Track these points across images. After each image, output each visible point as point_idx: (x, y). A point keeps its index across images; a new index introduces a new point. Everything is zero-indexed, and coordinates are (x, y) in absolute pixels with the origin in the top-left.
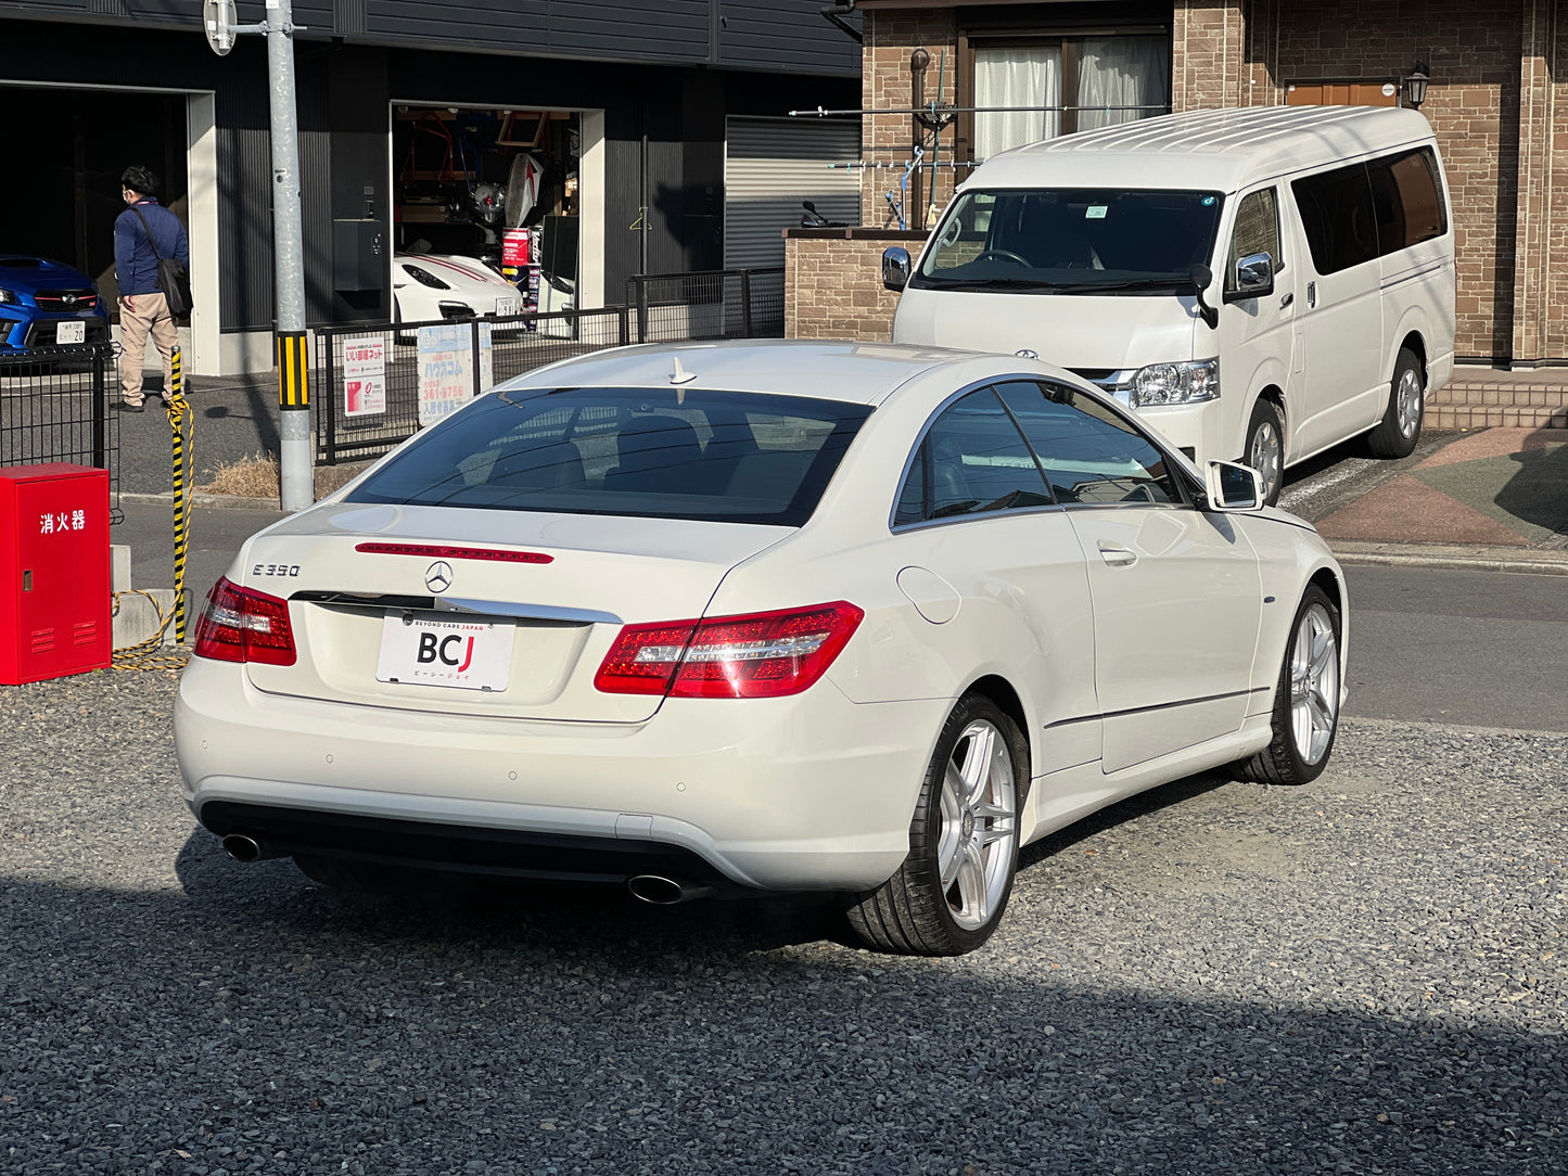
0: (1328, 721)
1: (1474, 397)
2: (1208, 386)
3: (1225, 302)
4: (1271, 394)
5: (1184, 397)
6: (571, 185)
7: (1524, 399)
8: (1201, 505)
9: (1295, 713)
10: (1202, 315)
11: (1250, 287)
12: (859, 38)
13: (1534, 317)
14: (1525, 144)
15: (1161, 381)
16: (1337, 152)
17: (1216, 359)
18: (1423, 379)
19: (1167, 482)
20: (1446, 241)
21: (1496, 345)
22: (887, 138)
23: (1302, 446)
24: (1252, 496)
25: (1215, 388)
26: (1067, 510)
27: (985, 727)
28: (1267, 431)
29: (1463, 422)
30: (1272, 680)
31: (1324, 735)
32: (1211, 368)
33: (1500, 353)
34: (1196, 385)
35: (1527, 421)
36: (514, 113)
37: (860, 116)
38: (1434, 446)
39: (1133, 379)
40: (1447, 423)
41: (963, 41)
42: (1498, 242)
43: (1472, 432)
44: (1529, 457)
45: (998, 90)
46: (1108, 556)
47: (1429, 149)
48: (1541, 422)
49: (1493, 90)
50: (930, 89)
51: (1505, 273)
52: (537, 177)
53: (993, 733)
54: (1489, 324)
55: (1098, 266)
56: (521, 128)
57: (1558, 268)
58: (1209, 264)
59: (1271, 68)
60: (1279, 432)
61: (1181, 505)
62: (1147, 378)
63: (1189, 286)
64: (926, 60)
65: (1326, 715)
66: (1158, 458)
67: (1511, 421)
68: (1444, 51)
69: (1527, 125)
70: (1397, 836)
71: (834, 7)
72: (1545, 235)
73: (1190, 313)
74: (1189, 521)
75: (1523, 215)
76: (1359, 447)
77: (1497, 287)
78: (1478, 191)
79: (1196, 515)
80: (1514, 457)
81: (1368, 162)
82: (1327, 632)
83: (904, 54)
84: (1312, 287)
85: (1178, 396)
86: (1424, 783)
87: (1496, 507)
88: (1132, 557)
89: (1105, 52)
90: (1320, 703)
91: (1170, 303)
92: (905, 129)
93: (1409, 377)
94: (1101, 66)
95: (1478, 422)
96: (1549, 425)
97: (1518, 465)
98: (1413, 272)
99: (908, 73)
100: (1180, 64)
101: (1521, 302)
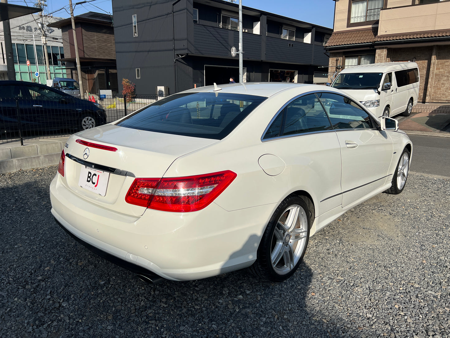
0: (405, 179)
1: (420, 107)
2: (378, 104)
3: (382, 91)
4: (388, 106)
5: (373, 106)
6: (293, 80)
7: (428, 108)
8: (379, 129)
9: (398, 178)
10: (378, 93)
11: (386, 88)
12: (329, 57)
13: (430, 96)
14: (431, 69)
15: (370, 103)
16: (402, 67)
17: (379, 100)
18: (412, 104)
19: (369, 121)
20: (418, 83)
21: (423, 100)
22: (332, 71)
23: (392, 114)
24: (395, 127)
25: (379, 105)
26: (336, 131)
27: (296, 206)
28: (387, 112)
29: (418, 111)
30: (393, 173)
31: (404, 182)
32: (378, 101)
33: (423, 101)
34: (375, 104)
35: (428, 111)
36: (287, 71)
37: (328, 67)
38: (413, 115)
39: (365, 103)
40: (415, 111)
41: (344, 56)
42: (425, 84)
43: (419, 113)
44: (430, 116)
45: (349, 63)
46: (348, 146)
47: (417, 68)
48: (431, 111)
49: (426, 61)
50: (338, 63)
51: (426, 89)
52: (289, 79)
53: (299, 208)
54: (422, 97)
55: (360, 85)
56: (288, 73)
57: (435, 88)
58: (380, 84)
59: (390, 59)
60: (389, 112)
61: (373, 129)
62: (367, 103)
63: (375, 87)
64: (338, 59)
65: (404, 177)
66: (368, 116)
67: (425, 111)
68: (419, 55)
69: (432, 66)
70: (428, 220)
71: (325, 52)
72: (433, 83)
73: (376, 92)
74: (375, 133)
75: (430, 80)
76: (401, 115)
77: (424, 91)
78: (422, 77)
79: (377, 132)
80: (427, 117)
81: (407, 70)
82: (407, 158)
83: (335, 59)
84: (396, 89)
85: (372, 106)
86: (429, 196)
87: (425, 125)
88: (357, 145)
89: (365, 57)
90: (404, 175)
91: (372, 91)
92: (335, 69)
93: (410, 104)
94: (364, 59)
95: (420, 111)
96: (432, 112)
97: (428, 118)
98: (413, 87)
99: (336, 61)
100: (376, 58)
101: (428, 93)
